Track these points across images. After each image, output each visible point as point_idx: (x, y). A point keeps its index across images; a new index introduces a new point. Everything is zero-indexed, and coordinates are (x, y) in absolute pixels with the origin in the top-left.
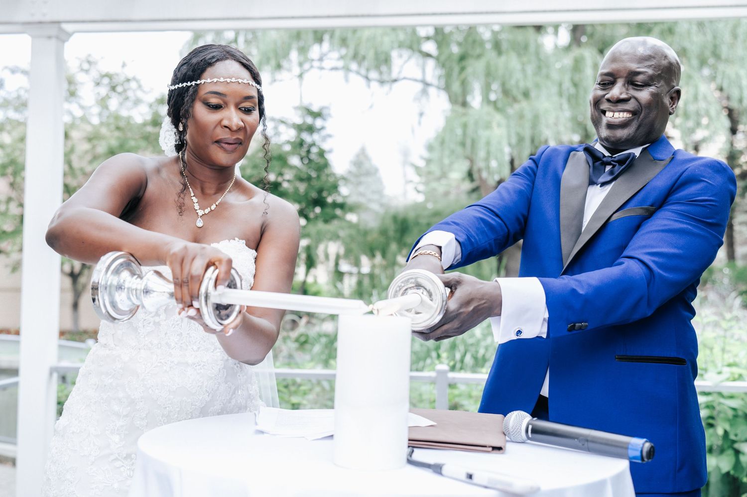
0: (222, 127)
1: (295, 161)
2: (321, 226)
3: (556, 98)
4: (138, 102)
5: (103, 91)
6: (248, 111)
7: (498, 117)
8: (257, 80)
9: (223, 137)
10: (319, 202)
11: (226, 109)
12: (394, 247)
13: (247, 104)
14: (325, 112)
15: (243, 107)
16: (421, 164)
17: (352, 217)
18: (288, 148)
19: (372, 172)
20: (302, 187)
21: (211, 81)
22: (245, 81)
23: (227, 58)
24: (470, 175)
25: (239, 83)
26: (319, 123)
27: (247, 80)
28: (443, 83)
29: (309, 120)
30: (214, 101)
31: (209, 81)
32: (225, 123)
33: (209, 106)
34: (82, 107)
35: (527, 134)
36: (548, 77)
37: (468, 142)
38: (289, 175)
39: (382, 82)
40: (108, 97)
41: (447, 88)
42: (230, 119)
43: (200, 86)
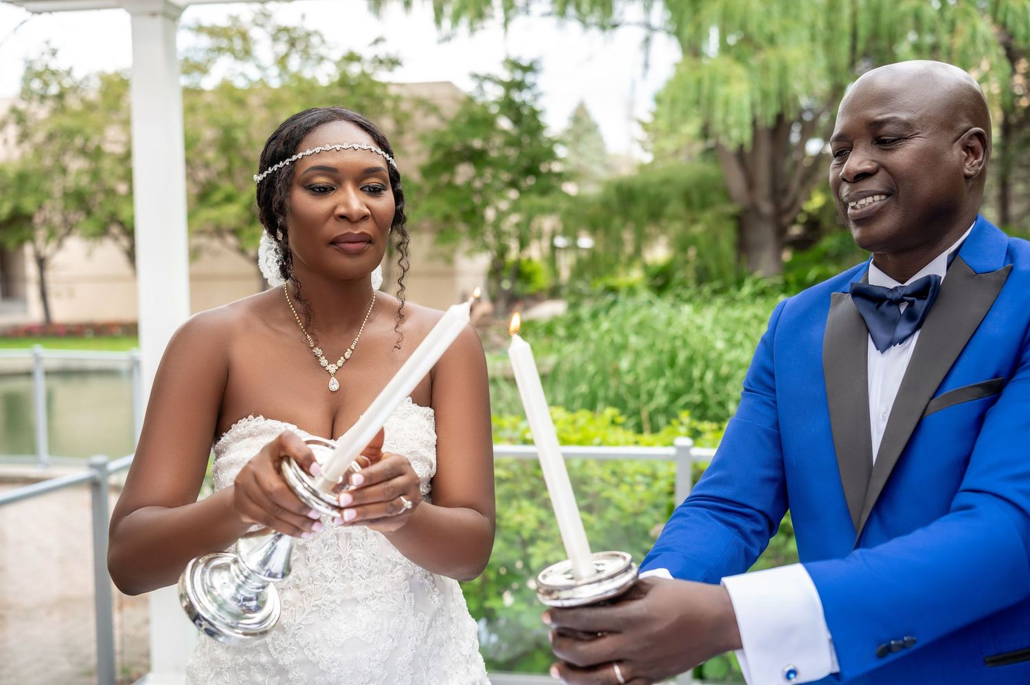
0: (336, 219)
1: (505, 123)
2: (535, 200)
3: (806, 45)
4: (321, 59)
5: (282, 48)
6: (375, 192)
7: (739, 70)
8: (383, 145)
9: (340, 234)
10: (532, 170)
11: (340, 190)
12: (617, 222)
13: (373, 181)
14: (536, 66)
15: (366, 186)
16: (647, 118)
17: (570, 188)
18: (494, 110)
19: (592, 129)
20: (512, 153)
21: (311, 152)
22: (365, 147)
23: (332, 120)
24: (705, 133)
25: (356, 150)
26: (529, 78)
27: (367, 145)
28: (673, 27)
29: (518, 76)
30: (321, 180)
31: (308, 152)
32: (341, 210)
33: (313, 189)
34: (259, 67)
35: (773, 86)
36: (797, 18)
37: (704, 101)
38: (498, 140)
39: (603, 28)
40: (287, 55)
41: (678, 34)
42: (347, 205)
43: (297, 163)
